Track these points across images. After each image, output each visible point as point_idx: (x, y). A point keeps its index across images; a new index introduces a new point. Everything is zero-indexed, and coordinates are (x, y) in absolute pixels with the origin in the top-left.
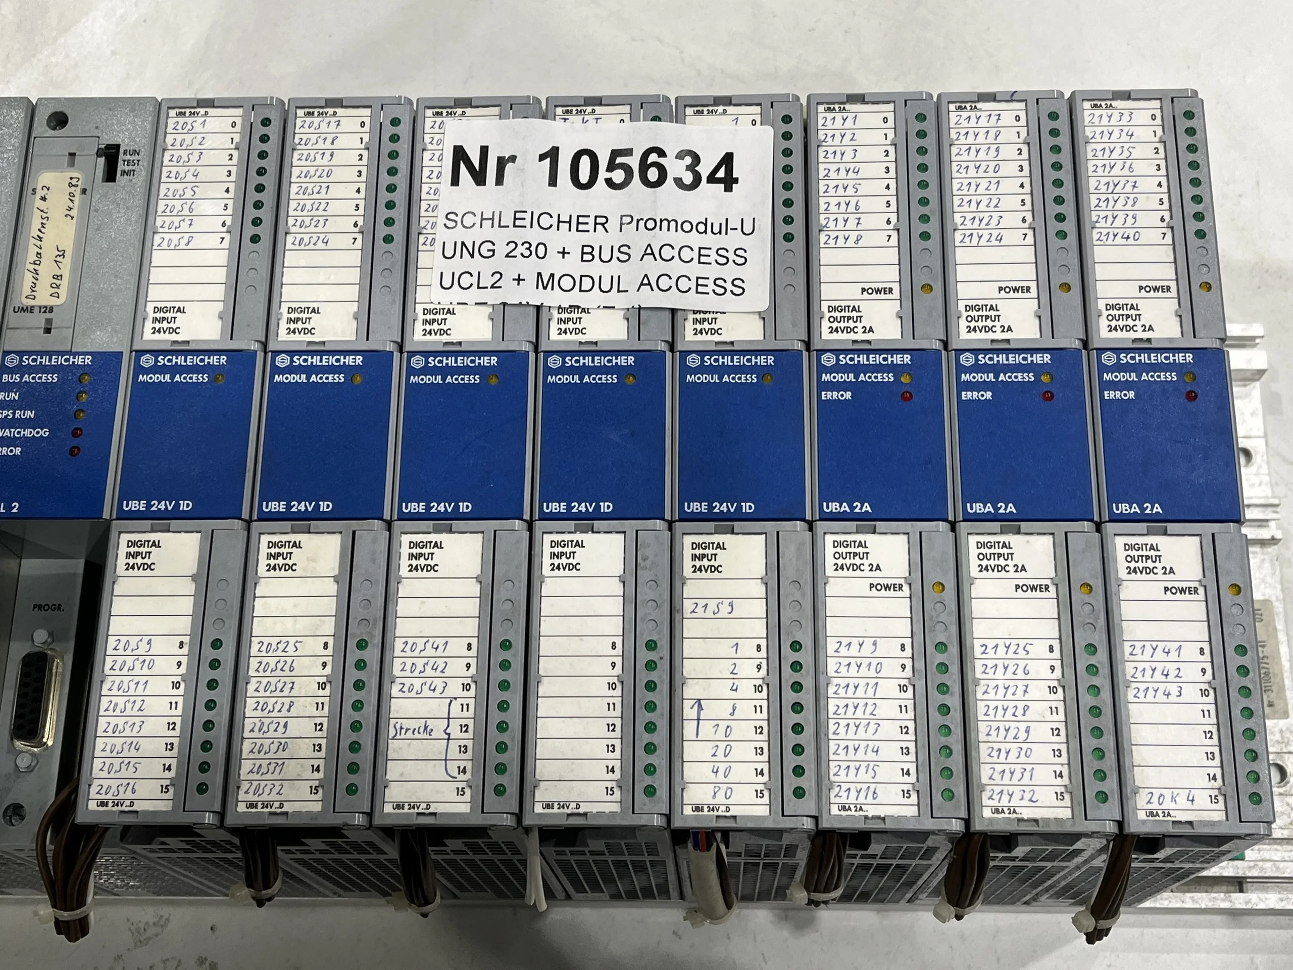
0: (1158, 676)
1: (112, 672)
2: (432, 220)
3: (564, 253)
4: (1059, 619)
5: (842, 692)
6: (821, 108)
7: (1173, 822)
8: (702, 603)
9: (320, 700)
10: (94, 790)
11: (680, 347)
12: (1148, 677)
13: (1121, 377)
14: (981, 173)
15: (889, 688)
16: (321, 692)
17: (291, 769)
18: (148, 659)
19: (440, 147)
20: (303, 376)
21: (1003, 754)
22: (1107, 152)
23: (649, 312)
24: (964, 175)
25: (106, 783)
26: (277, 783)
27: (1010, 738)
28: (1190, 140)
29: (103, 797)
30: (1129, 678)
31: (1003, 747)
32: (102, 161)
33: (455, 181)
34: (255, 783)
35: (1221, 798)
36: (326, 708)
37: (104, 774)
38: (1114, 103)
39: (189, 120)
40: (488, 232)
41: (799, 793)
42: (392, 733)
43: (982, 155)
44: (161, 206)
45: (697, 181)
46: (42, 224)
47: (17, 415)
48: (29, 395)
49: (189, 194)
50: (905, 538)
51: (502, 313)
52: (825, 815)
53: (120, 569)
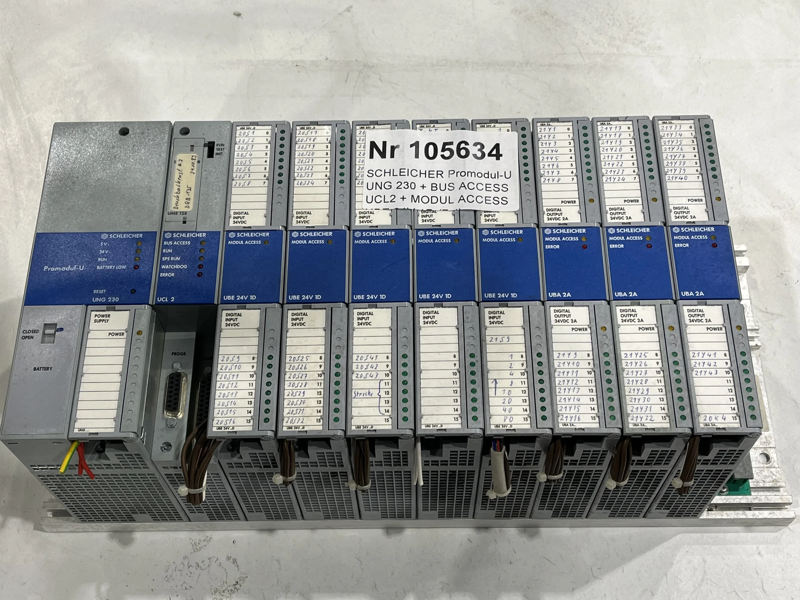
0: (706, 366)
1: (221, 371)
2: (361, 173)
3: (423, 187)
4: (659, 342)
5: (561, 375)
6: (539, 124)
7: (717, 428)
8: (494, 337)
9: (319, 382)
10: (215, 422)
11: (479, 227)
12: (701, 366)
13: (683, 237)
14: (613, 152)
15: (583, 373)
16: (320, 378)
17: (308, 411)
18: (238, 365)
19: (364, 142)
20: (305, 241)
21: (637, 401)
22: (671, 143)
23: (464, 212)
24: (606, 152)
25: (220, 419)
26: (301, 418)
27: (640, 393)
28: (708, 137)
29: (219, 425)
30: (693, 366)
31: (637, 397)
32: (206, 148)
33: (371, 156)
34: (290, 418)
35: (738, 418)
36: (322, 385)
37: (220, 415)
38: (673, 122)
39: (247, 131)
40: (387, 178)
41: (544, 418)
42: (353, 395)
43: (613, 144)
44: (235, 168)
45: (483, 155)
46: (180, 176)
47: (172, 259)
48: (177, 250)
49: (248, 163)
50: (587, 308)
51: (396, 213)
52: (556, 427)
53: (223, 326)
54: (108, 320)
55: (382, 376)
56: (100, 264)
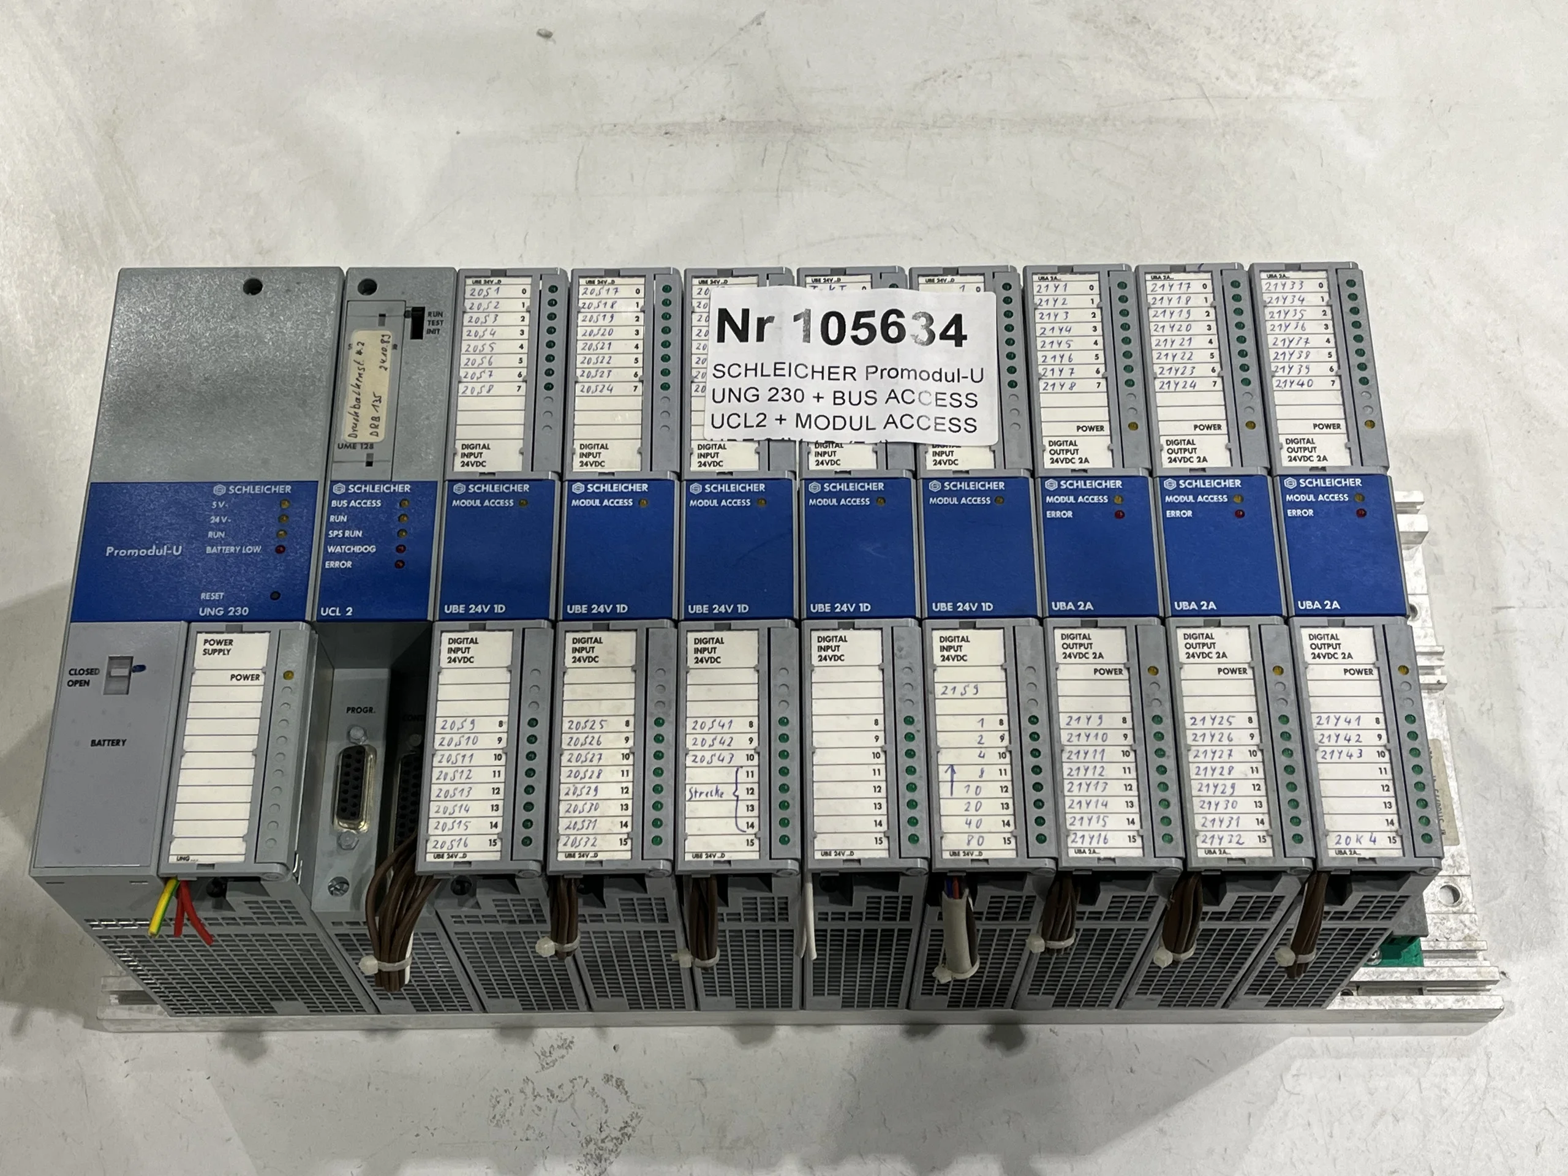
0: (1341, 741)
1: (441, 748)
2: (702, 371)
3: (818, 398)
4: (1256, 695)
5: (1074, 758)
6: (1036, 278)
7: (1359, 859)
8: (950, 686)
9: (625, 768)
10: (430, 845)
11: (922, 474)
12: (1333, 742)
13: (1302, 498)
14: (1175, 332)
15: (1114, 754)
16: (625, 762)
17: (603, 825)
18: (472, 736)
19: (707, 310)
20: (597, 501)
21: (1213, 806)
22: (1283, 314)
23: (895, 446)
24: (1161, 333)
25: (441, 839)
26: (591, 837)
27: (1218, 793)
28: (1352, 304)
29: (439, 850)
30: (1317, 742)
31: (1213, 800)
32: (409, 321)
33: (721, 338)
34: (572, 838)
35: (1398, 839)
36: (631, 774)
37: (439, 832)
38: (1287, 274)
39: (485, 288)
40: (751, 380)
41: (1041, 839)
42: (688, 796)
43: (1175, 317)
44: (464, 359)
45: (931, 338)
46: (360, 375)
47: (347, 535)
48: (357, 518)
49: (487, 349)
50: (1123, 631)
51: (767, 448)
52: (1064, 857)
53: (444, 662)
54: (228, 651)
55: (740, 759)
56: (213, 543)
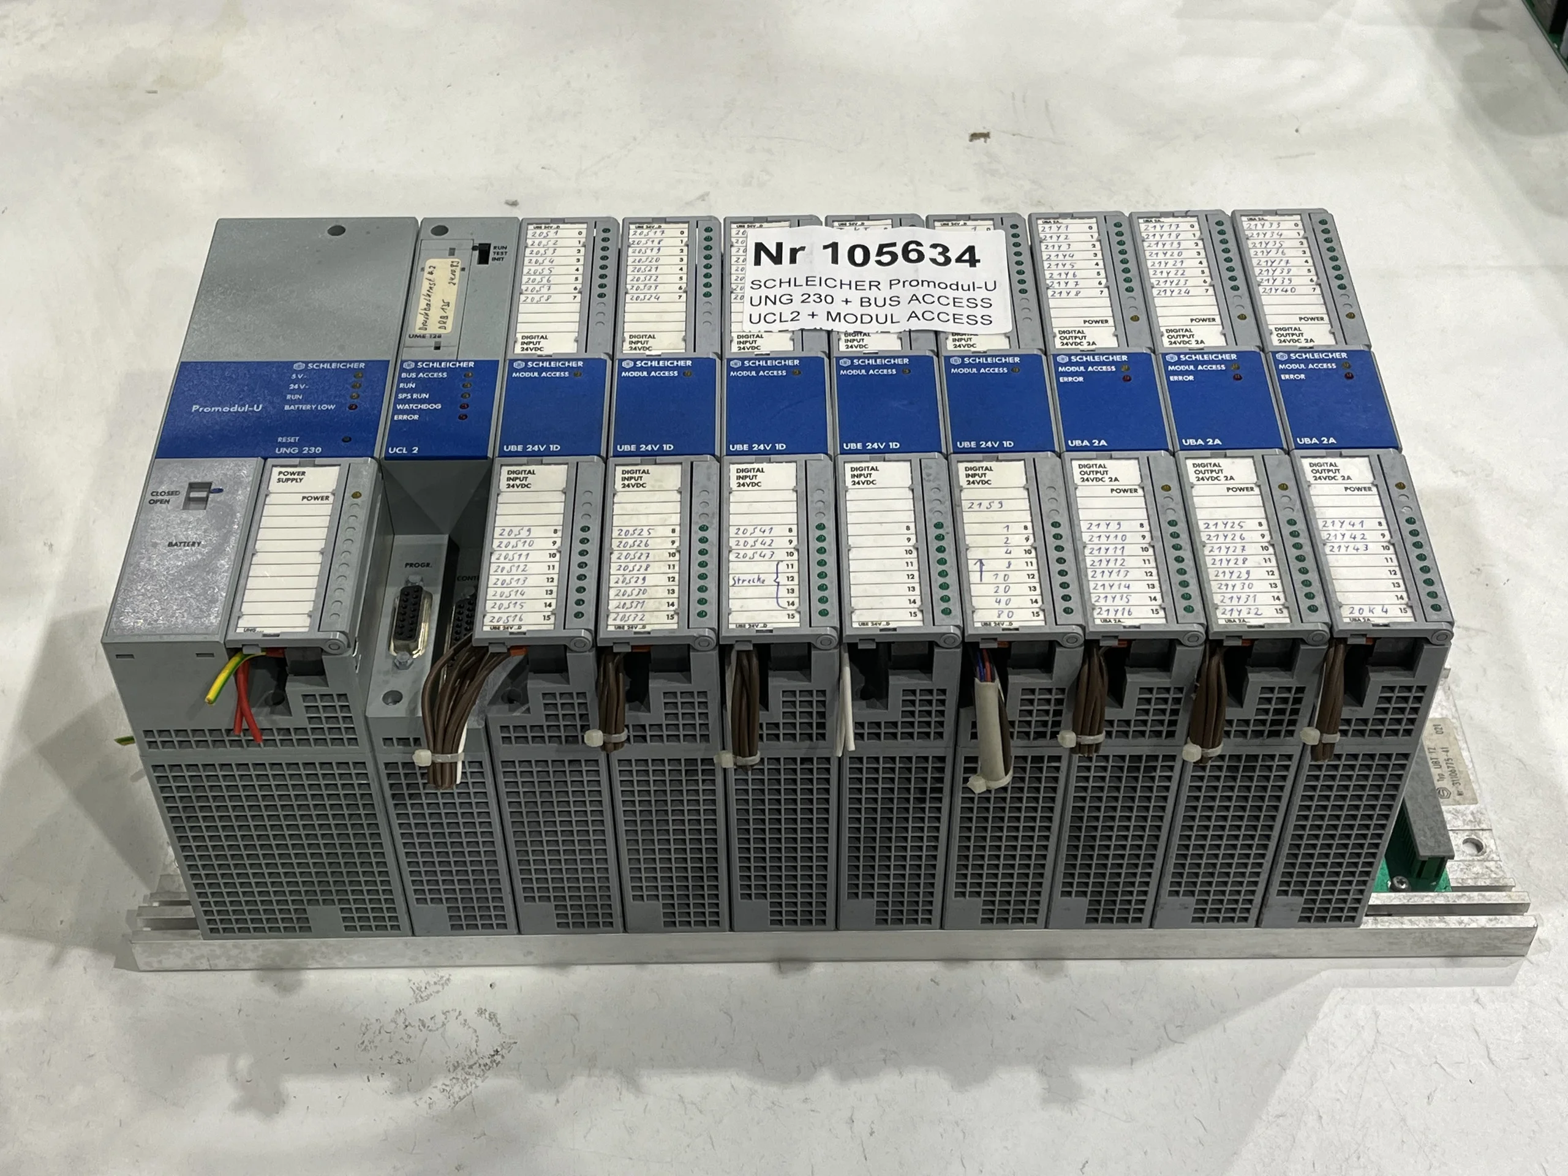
0: (1347, 539)
1: (499, 549)
2: (741, 285)
3: (847, 301)
4: (1264, 506)
5: (1096, 552)
6: (1040, 222)
7: (1372, 624)
8: (976, 502)
9: (672, 563)
10: (487, 620)
11: (944, 353)
12: (1339, 540)
13: (1294, 366)
14: (1168, 257)
15: (1134, 549)
16: (672, 558)
17: (651, 605)
18: (528, 540)
19: (745, 244)
20: (645, 373)
21: (1230, 587)
22: (1264, 244)
23: (919, 334)
24: (1155, 258)
25: (497, 615)
26: (639, 614)
27: (1234, 577)
28: (1326, 235)
29: (495, 624)
30: (1324, 539)
31: (1229, 583)
32: (477, 253)
33: (758, 263)
34: (621, 615)
35: (1409, 610)
36: (677, 567)
37: (495, 610)
38: (1265, 218)
39: (545, 231)
40: (786, 289)
41: (1068, 611)
42: (731, 582)
43: (1167, 247)
44: (525, 279)
45: (948, 261)
46: (431, 288)
47: (414, 397)
48: (423, 385)
49: (546, 272)
50: (1136, 461)
51: (801, 335)
52: (1090, 624)
53: (503, 487)
54: (301, 480)
55: (781, 555)
56: (290, 402)
